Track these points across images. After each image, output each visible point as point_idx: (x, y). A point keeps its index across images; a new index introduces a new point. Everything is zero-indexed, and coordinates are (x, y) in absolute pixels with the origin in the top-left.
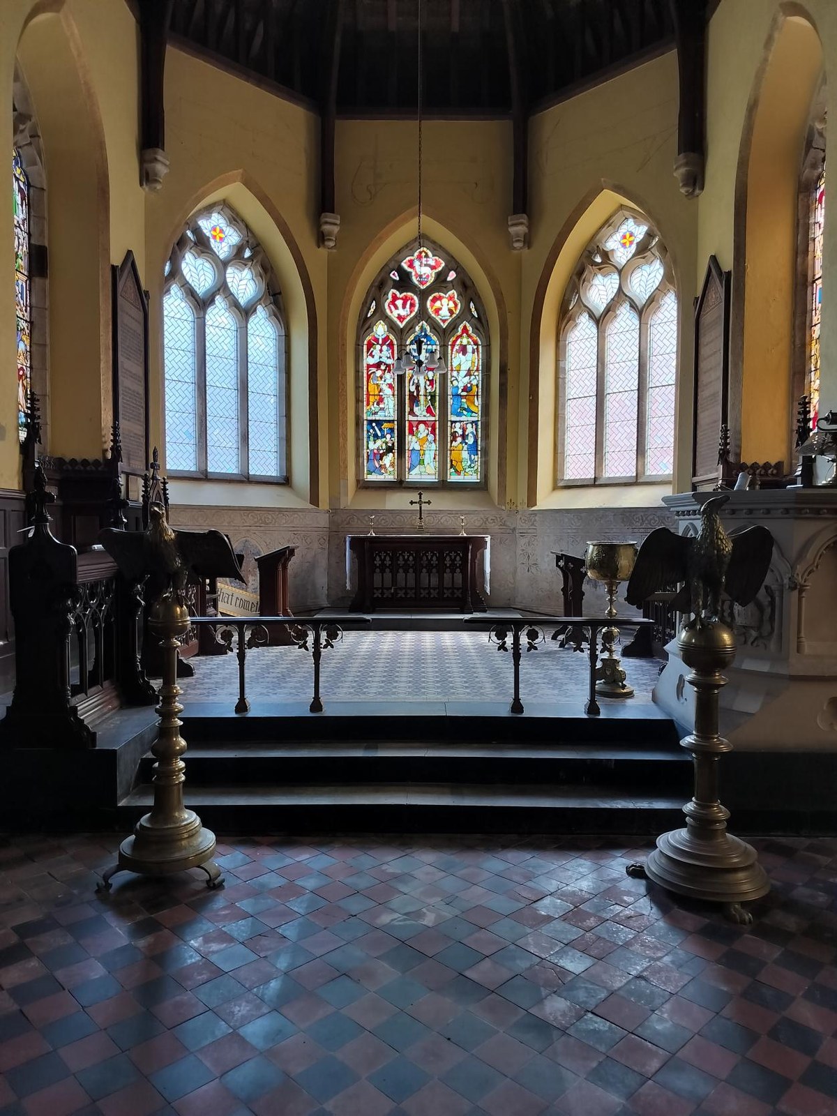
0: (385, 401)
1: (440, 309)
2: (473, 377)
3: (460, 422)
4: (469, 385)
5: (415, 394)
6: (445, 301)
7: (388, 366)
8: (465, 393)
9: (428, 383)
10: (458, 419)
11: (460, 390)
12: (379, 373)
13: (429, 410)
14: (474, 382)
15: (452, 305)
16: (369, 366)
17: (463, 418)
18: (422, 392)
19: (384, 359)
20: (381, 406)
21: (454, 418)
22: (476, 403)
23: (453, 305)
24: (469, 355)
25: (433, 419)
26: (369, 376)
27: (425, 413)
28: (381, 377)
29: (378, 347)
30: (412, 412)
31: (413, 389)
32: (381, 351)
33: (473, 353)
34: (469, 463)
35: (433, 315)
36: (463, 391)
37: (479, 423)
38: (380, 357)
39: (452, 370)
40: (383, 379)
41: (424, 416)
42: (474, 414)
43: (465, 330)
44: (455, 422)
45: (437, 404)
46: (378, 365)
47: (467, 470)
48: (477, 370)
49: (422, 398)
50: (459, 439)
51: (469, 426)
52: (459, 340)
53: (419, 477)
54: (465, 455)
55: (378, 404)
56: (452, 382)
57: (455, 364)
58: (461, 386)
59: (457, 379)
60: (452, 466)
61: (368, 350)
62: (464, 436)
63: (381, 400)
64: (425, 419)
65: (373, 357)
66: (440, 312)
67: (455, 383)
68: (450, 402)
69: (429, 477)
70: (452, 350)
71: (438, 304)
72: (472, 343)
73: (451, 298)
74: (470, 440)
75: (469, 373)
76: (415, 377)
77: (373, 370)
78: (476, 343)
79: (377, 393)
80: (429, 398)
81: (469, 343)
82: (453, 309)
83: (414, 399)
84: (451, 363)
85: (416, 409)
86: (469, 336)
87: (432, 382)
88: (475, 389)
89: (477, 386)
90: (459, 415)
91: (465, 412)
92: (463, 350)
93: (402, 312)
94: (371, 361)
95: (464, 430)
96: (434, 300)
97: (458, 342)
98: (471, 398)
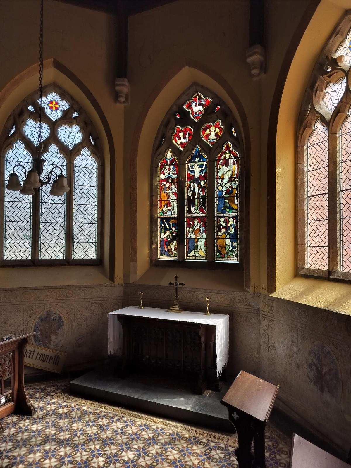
0: (172, 204)
1: (209, 135)
2: (233, 183)
3: (224, 217)
4: (230, 189)
5: (192, 198)
6: (212, 129)
7: (173, 179)
8: (227, 195)
9: (201, 189)
10: (222, 215)
11: (224, 193)
12: (168, 185)
13: (201, 209)
14: (235, 186)
15: (217, 130)
16: (162, 180)
17: (226, 214)
18: (196, 197)
19: (171, 175)
20: (169, 208)
21: (219, 215)
22: (236, 202)
23: (219, 131)
24: (231, 167)
25: (204, 215)
26: (161, 187)
27: (198, 211)
28: (169, 188)
29: (167, 167)
30: (190, 212)
31: (190, 194)
32: (169, 169)
33: (234, 164)
34: (231, 248)
35: (204, 140)
36: (226, 193)
37: (238, 218)
38: (169, 174)
39: (218, 179)
40: (170, 189)
41: (198, 213)
42: (234, 211)
43: (228, 147)
44: (221, 217)
45: (207, 204)
46: (167, 180)
47: (230, 254)
48: (237, 177)
49: (196, 201)
50: (223, 230)
51: (231, 220)
52: (223, 156)
53: (194, 258)
54: (228, 242)
55: (167, 207)
56: (217, 188)
57: (220, 174)
58: (224, 189)
59: (221, 186)
60: (218, 251)
61: (161, 169)
62: (227, 228)
63: (169, 204)
64: (199, 215)
65: (164, 174)
66: (210, 137)
67: (220, 188)
68: (216, 202)
69: (201, 258)
70: (218, 164)
71: (208, 131)
72: (233, 157)
73: (217, 126)
74: (232, 231)
75: (231, 180)
76: (192, 186)
77: (164, 183)
78: (235, 157)
79: (166, 199)
80: (201, 200)
81: (230, 157)
82: (219, 133)
83: (191, 202)
84: (217, 173)
85: (192, 209)
86: (230, 152)
87: (203, 188)
88: (235, 191)
89: (237, 189)
90: (223, 211)
91: (228, 210)
92: (226, 163)
93: (183, 141)
94: (163, 177)
95: (227, 224)
96: (205, 130)
97: (222, 158)
98: (232, 199)
